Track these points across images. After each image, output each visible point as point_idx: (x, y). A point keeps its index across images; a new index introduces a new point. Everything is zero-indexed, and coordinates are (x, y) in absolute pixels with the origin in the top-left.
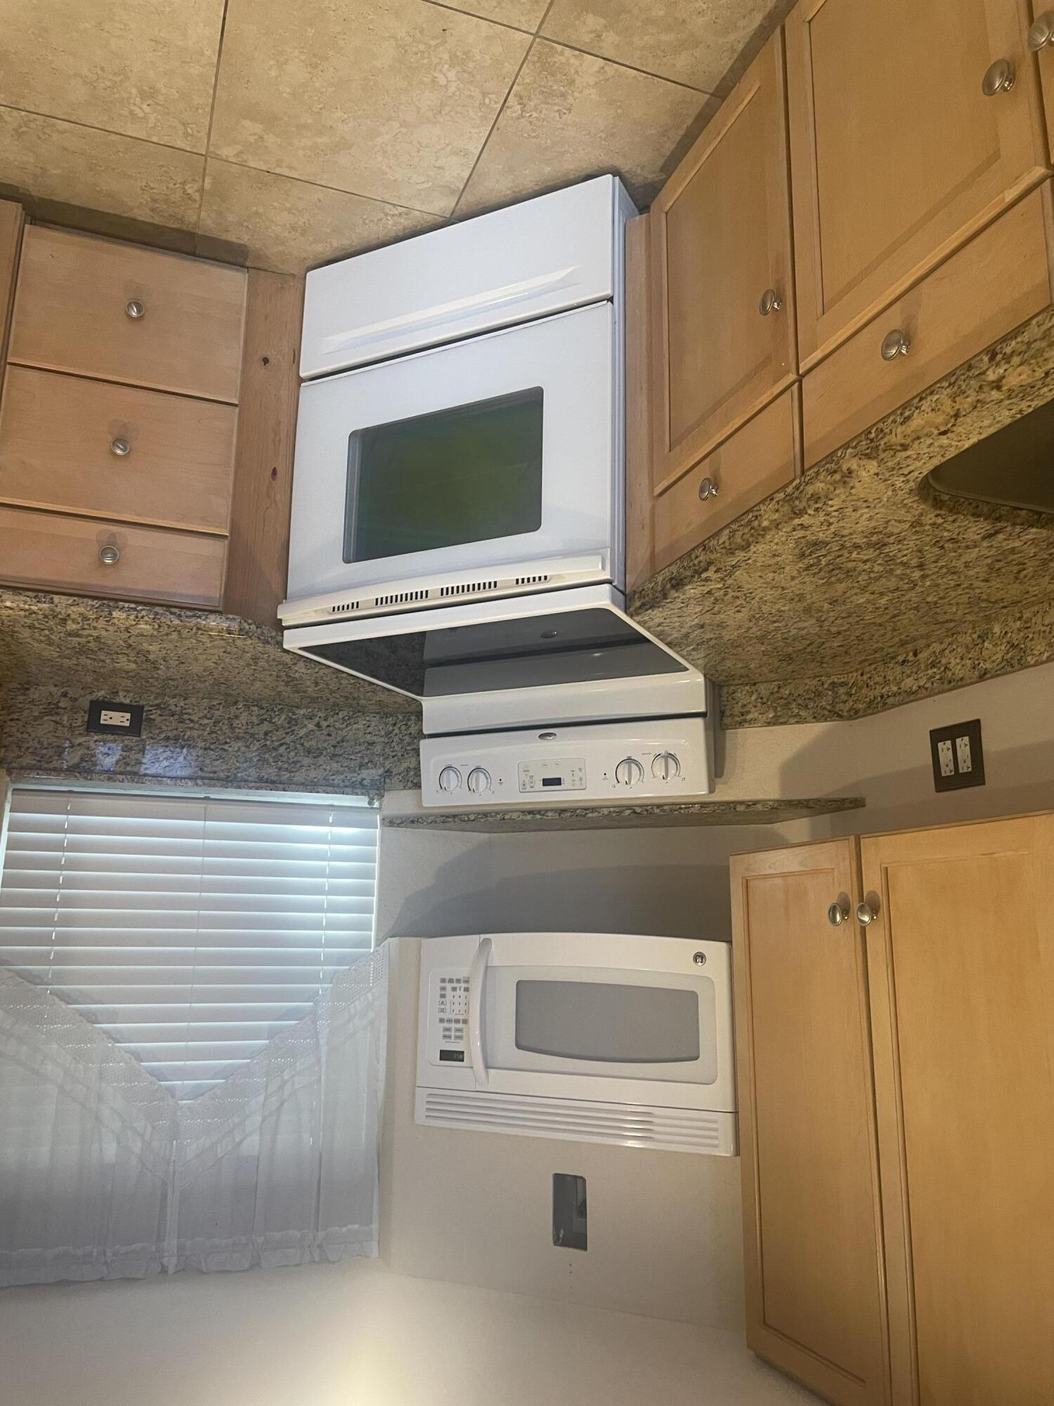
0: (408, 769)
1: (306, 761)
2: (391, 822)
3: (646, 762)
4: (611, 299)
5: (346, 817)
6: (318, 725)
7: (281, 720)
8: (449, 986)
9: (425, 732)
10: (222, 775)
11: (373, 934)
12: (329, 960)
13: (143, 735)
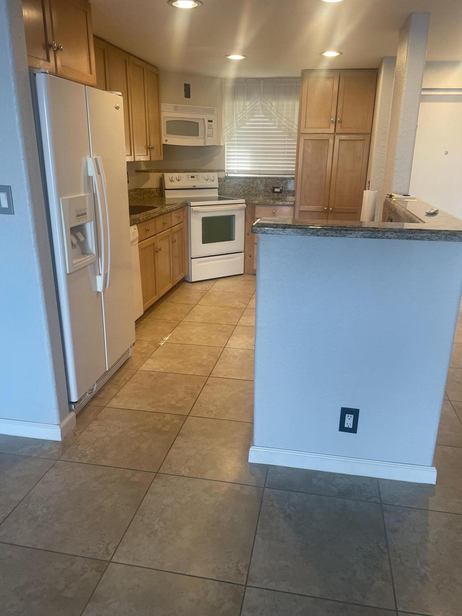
0: (220, 182)
1: (241, 183)
2: (224, 171)
3: (176, 180)
5: (232, 172)
6: (239, 191)
7: (246, 192)
8: (211, 135)
9: (217, 189)
10: (257, 179)
11: (226, 147)
12: (234, 141)
13: (272, 187)
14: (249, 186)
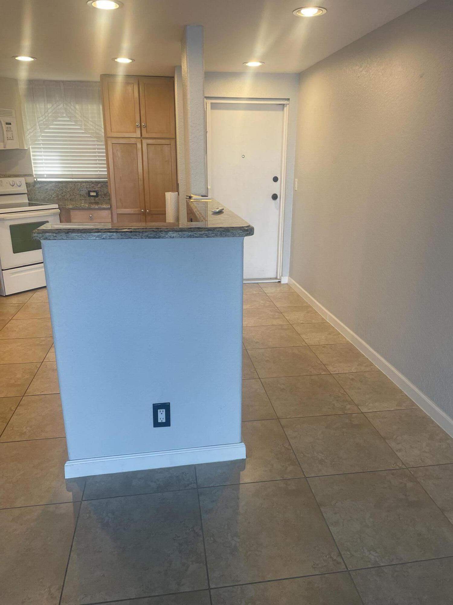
0: (29, 187)
1: (53, 188)
2: (31, 175)
4: (2, 270)
5: (42, 176)
6: (52, 196)
7: (60, 197)
8: (12, 138)
9: (26, 195)
11: (31, 150)
12: (40, 144)
13: (87, 191)
14: (62, 191)
